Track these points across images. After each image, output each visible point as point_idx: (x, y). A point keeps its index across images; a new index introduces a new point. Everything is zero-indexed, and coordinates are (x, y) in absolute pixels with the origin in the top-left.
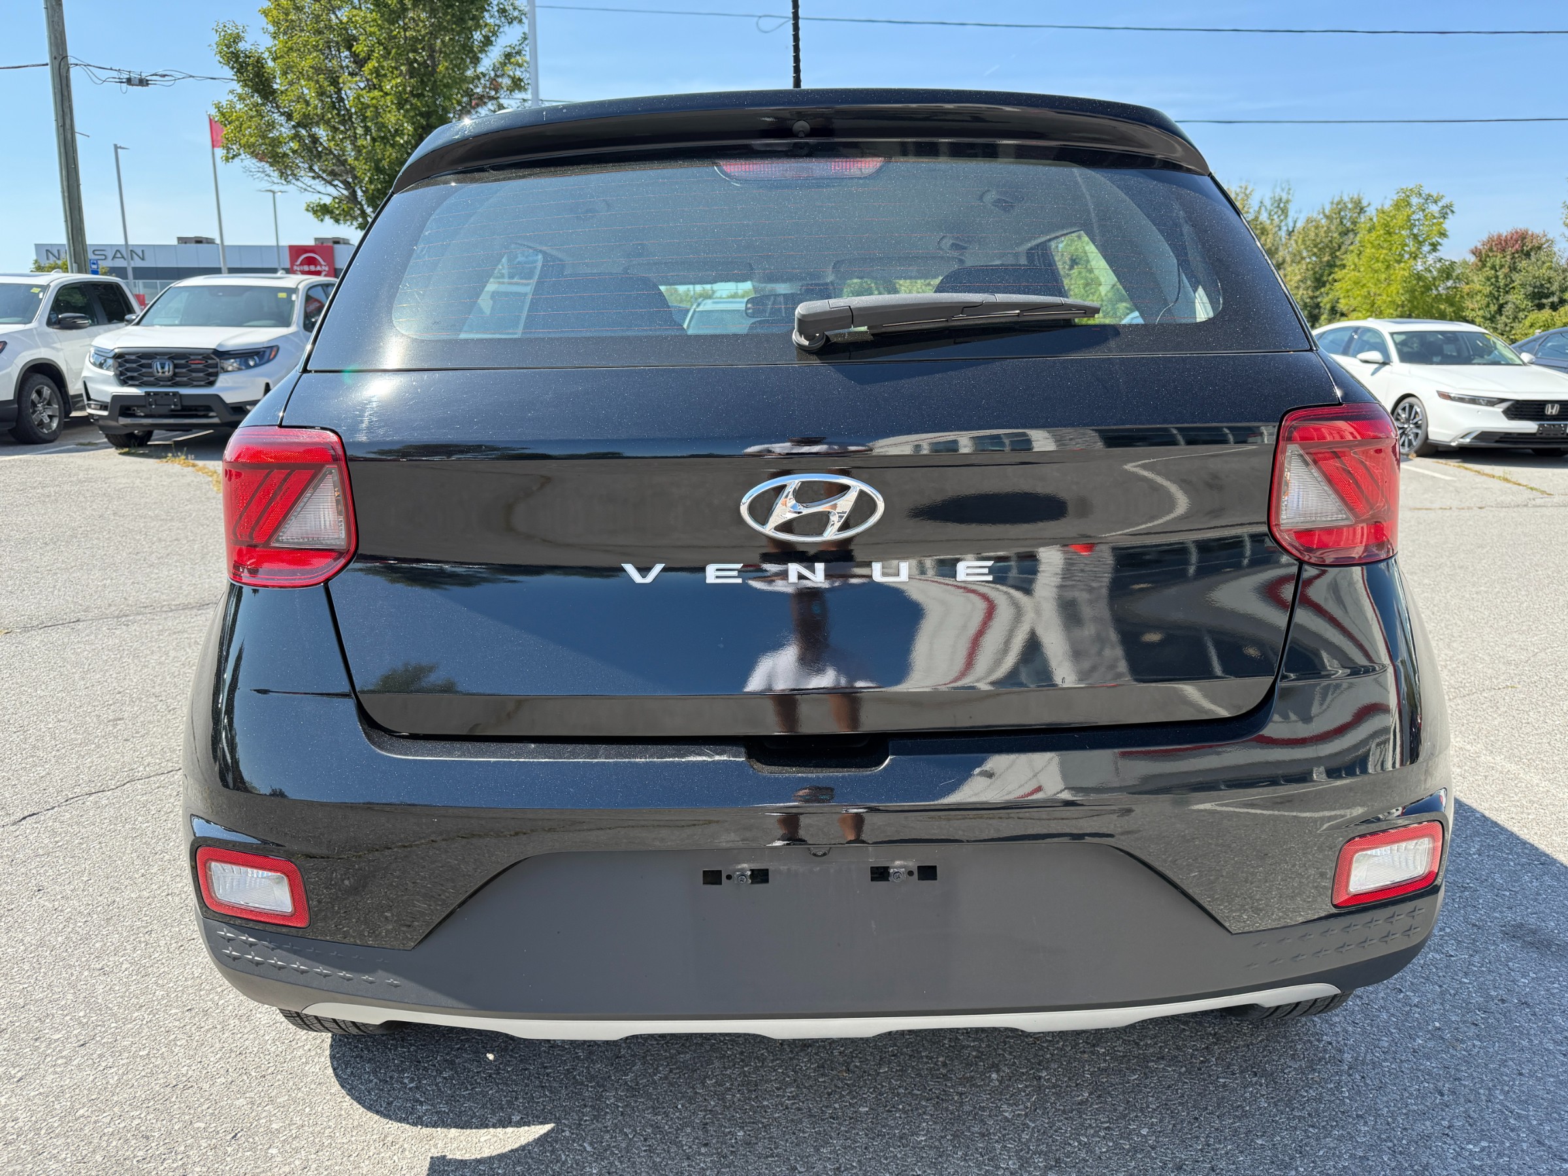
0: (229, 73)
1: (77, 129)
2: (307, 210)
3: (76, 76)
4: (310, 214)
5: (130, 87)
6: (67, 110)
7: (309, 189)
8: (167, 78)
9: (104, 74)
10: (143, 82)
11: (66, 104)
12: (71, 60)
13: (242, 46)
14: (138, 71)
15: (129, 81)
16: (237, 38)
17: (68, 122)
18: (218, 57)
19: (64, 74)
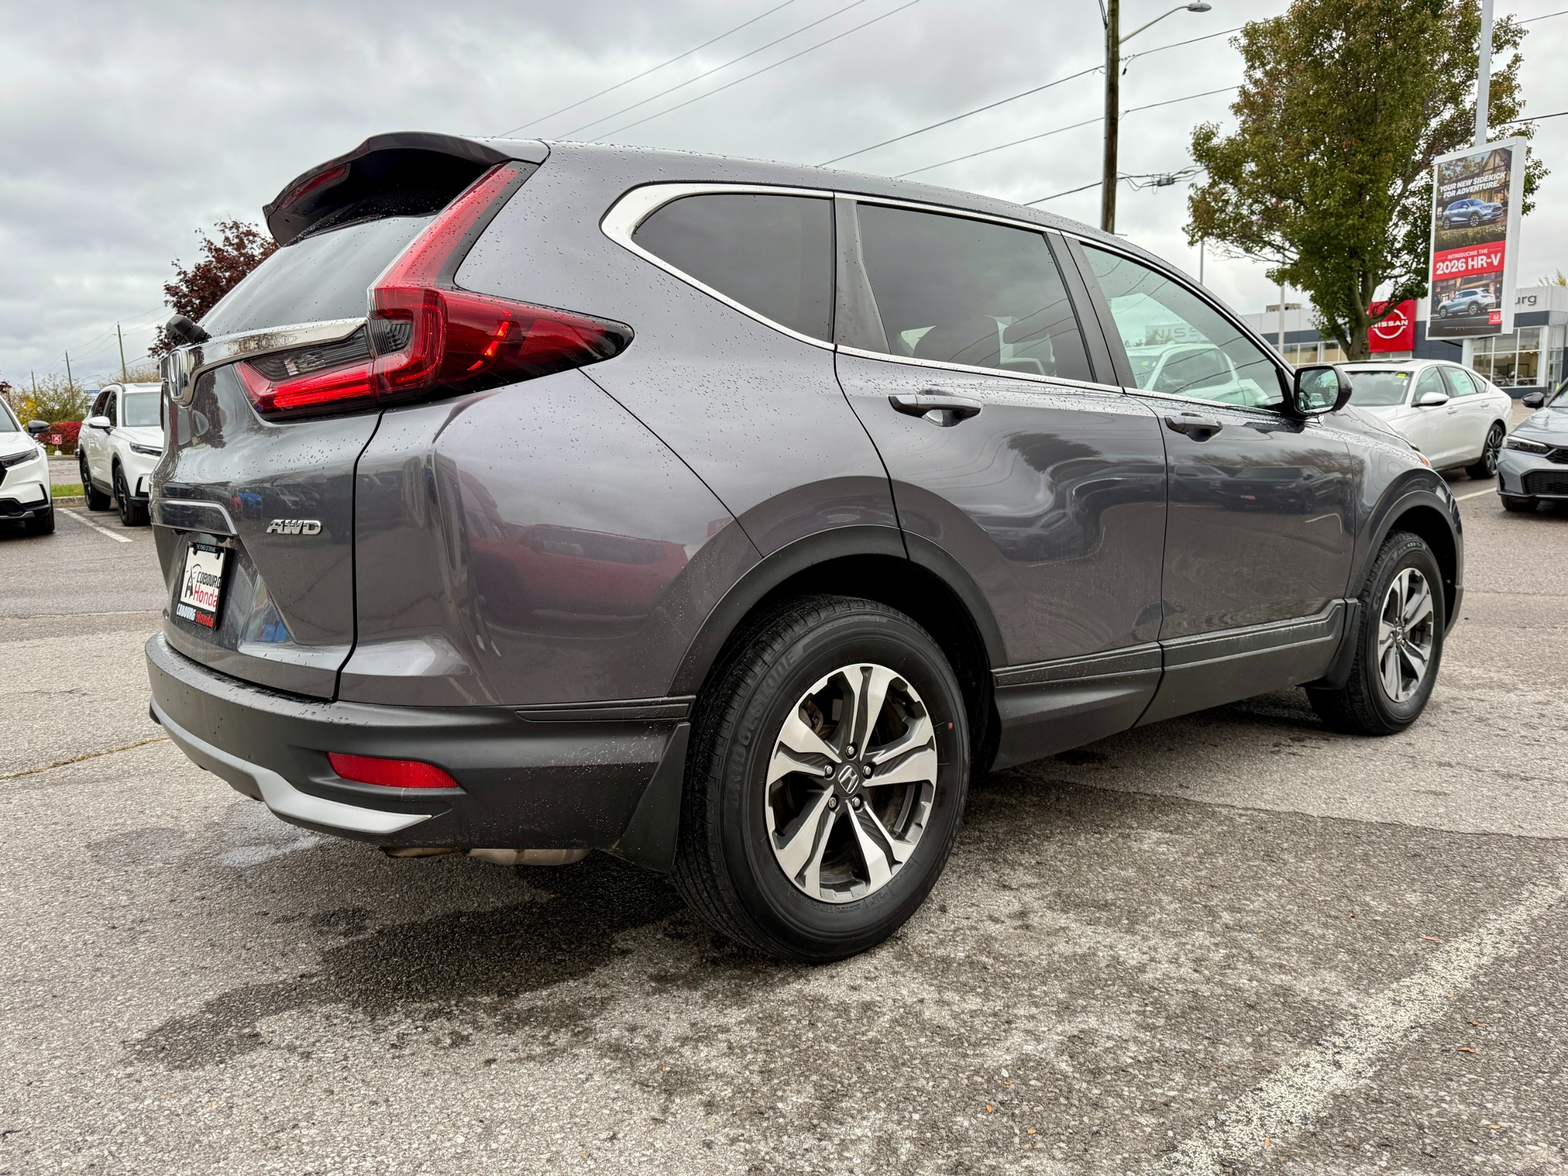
0: (1200, 167)
5: (1159, 188)
6: (1110, 218)
7: (1261, 258)
9: (1139, 182)
10: (1170, 181)
11: (1110, 213)
14: (1167, 173)
15: (1160, 184)
16: (1209, 136)
17: (1109, 227)
18: (1192, 156)
19: (1111, 189)
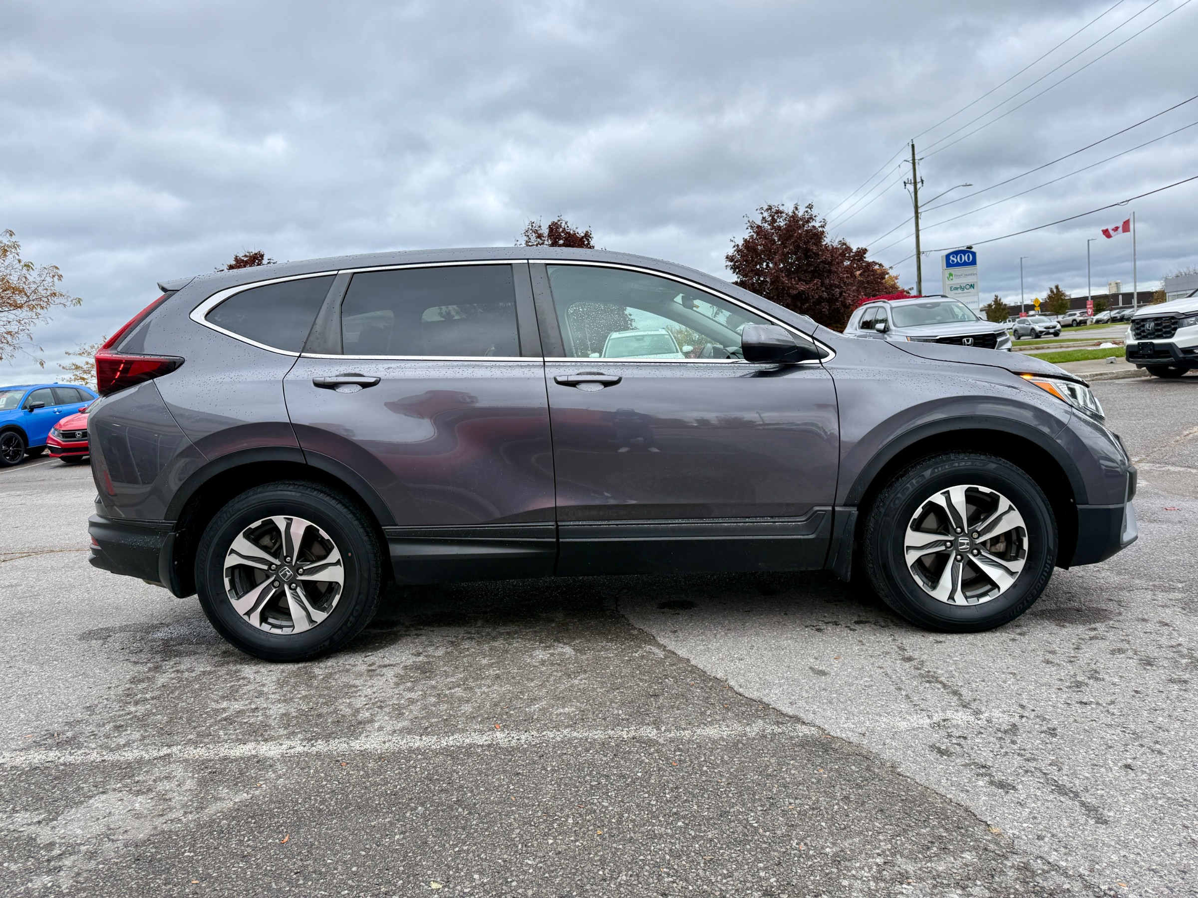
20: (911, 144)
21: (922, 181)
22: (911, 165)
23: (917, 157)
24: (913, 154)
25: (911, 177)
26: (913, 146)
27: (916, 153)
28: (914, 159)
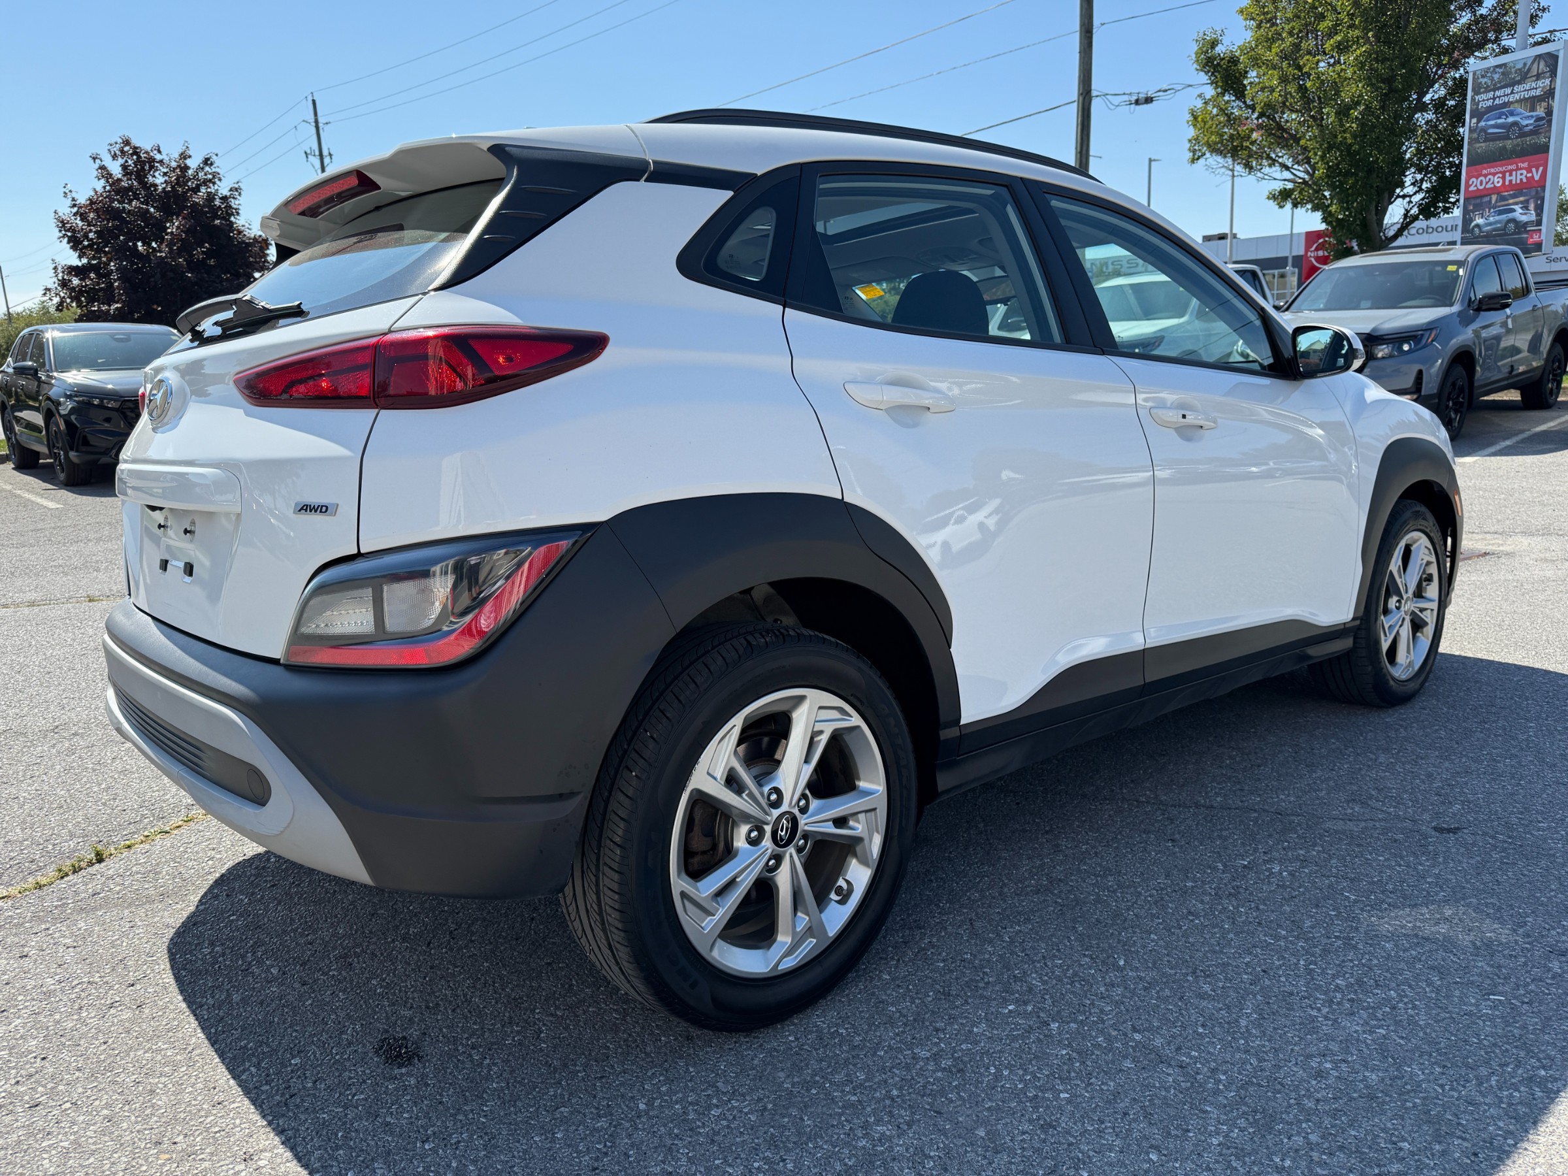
0: (1203, 78)
1: (1092, 152)
2: (1268, 198)
3: (1096, 106)
4: (1271, 201)
5: (1138, 107)
6: (1085, 138)
7: (1266, 177)
8: (1169, 92)
10: (1149, 100)
11: (1085, 132)
12: (1094, 93)
13: (1220, 49)
15: (1137, 102)
16: (1214, 44)
17: (1085, 148)
18: (1195, 66)
19: (1086, 107)
20: (310, 98)
21: (330, 155)
22: (314, 130)
23: (321, 120)
24: (316, 114)
25: (315, 147)
26: (314, 102)
27: (319, 114)
28: (316, 122)
